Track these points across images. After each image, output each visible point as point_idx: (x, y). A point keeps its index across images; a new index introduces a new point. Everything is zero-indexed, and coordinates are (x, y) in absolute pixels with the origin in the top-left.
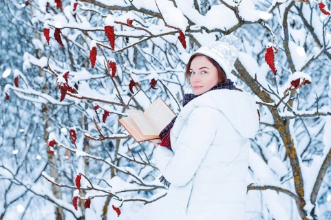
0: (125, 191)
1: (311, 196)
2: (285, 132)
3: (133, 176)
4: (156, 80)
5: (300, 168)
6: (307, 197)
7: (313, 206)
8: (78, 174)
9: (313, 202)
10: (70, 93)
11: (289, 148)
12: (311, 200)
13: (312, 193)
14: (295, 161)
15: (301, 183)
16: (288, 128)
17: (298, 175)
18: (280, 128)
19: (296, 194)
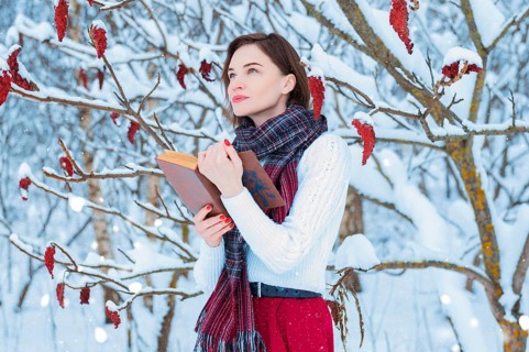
0: (160, 271)
1: (514, 280)
2: (465, 161)
3: (173, 242)
4: (208, 62)
5: (492, 228)
6: (506, 280)
7: (516, 297)
8: (48, 245)
9: (517, 290)
10: (22, 90)
11: (472, 190)
12: (513, 286)
13: (515, 274)
14: (482, 213)
15: (494, 255)
16: (471, 152)
17: (489, 240)
18: (456, 152)
19: (484, 275)
